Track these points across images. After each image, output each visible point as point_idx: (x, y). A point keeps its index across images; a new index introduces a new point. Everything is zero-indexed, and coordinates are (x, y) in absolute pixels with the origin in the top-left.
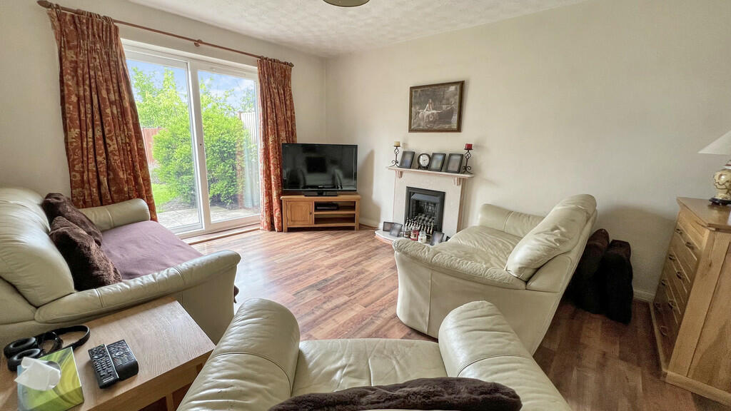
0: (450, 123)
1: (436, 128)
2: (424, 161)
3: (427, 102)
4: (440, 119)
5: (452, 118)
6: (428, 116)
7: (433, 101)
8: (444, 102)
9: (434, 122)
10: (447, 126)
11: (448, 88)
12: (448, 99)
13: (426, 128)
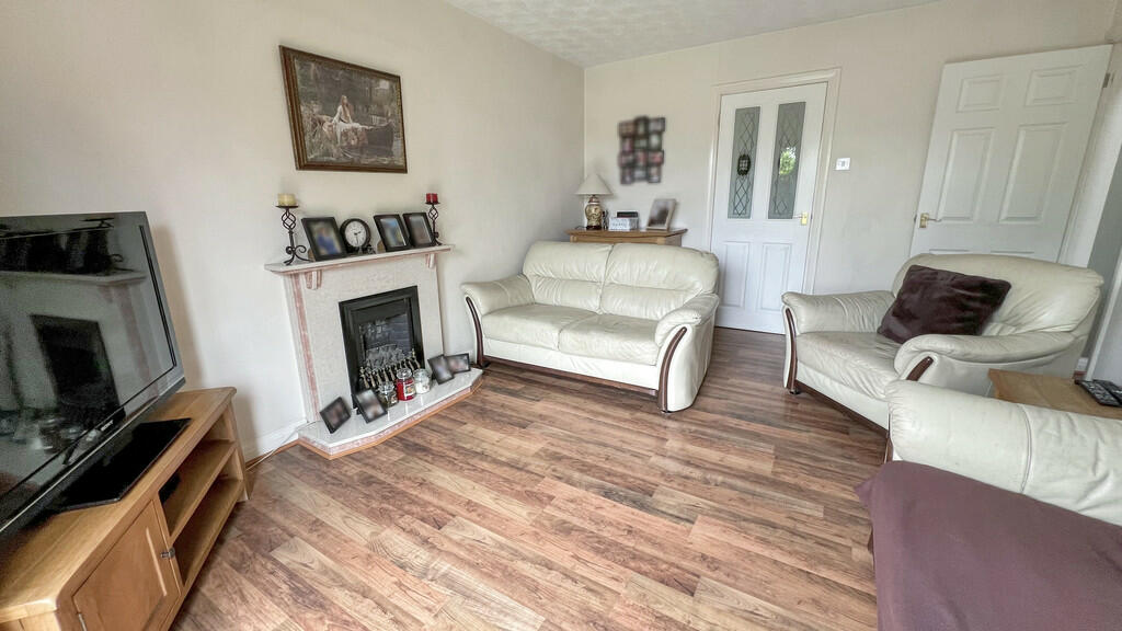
0: (390, 154)
1: (366, 161)
2: (355, 236)
3: (338, 101)
4: (371, 143)
5: (391, 146)
6: (345, 134)
7: (352, 100)
8: (373, 108)
9: (361, 149)
10: (386, 161)
11: (377, 81)
12: (380, 106)
13: (344, 160)
